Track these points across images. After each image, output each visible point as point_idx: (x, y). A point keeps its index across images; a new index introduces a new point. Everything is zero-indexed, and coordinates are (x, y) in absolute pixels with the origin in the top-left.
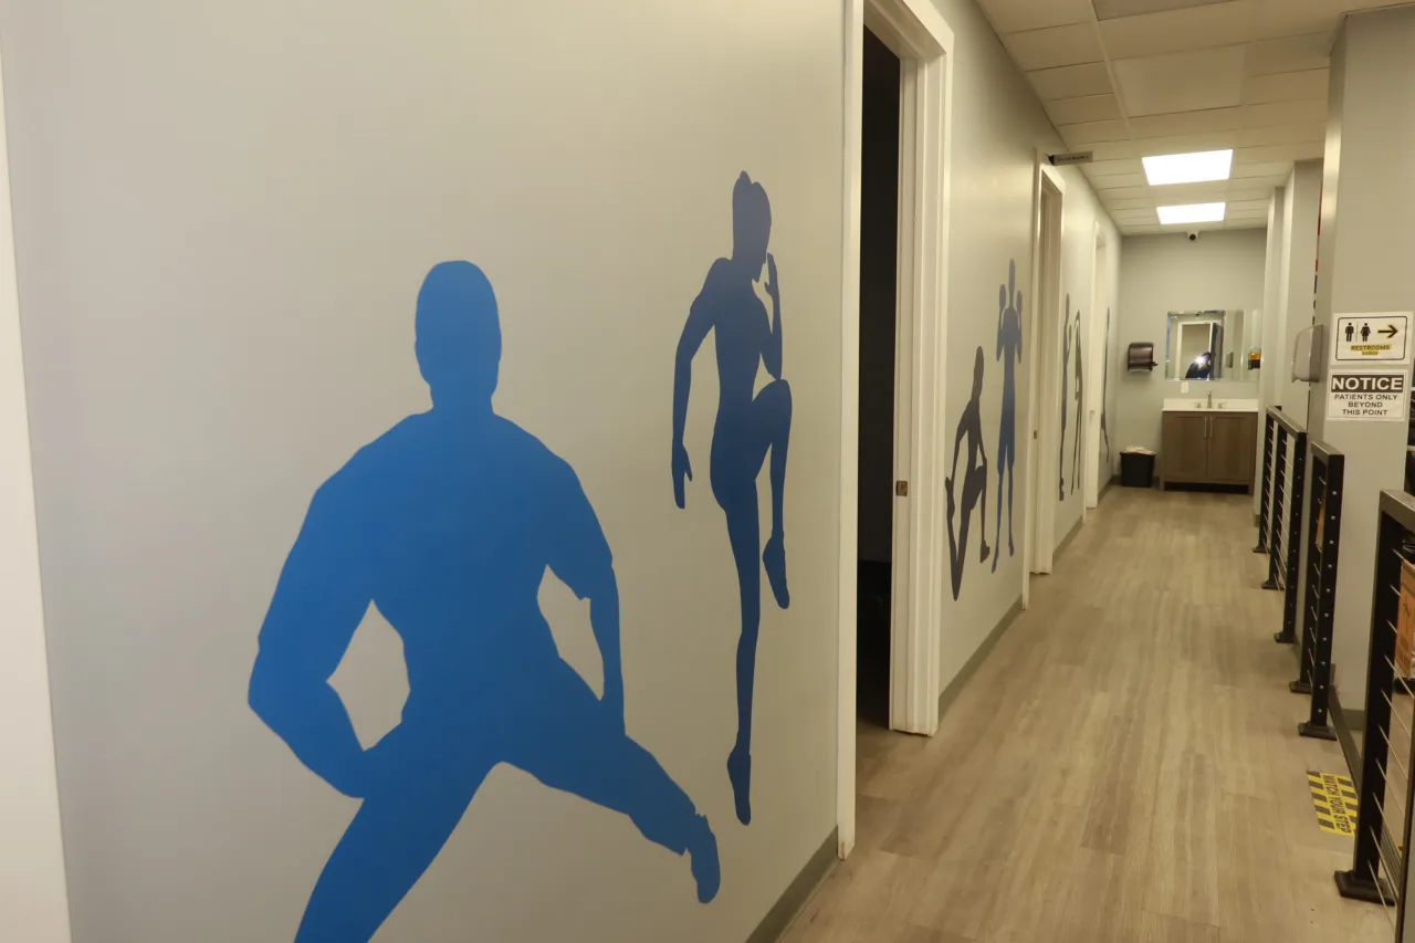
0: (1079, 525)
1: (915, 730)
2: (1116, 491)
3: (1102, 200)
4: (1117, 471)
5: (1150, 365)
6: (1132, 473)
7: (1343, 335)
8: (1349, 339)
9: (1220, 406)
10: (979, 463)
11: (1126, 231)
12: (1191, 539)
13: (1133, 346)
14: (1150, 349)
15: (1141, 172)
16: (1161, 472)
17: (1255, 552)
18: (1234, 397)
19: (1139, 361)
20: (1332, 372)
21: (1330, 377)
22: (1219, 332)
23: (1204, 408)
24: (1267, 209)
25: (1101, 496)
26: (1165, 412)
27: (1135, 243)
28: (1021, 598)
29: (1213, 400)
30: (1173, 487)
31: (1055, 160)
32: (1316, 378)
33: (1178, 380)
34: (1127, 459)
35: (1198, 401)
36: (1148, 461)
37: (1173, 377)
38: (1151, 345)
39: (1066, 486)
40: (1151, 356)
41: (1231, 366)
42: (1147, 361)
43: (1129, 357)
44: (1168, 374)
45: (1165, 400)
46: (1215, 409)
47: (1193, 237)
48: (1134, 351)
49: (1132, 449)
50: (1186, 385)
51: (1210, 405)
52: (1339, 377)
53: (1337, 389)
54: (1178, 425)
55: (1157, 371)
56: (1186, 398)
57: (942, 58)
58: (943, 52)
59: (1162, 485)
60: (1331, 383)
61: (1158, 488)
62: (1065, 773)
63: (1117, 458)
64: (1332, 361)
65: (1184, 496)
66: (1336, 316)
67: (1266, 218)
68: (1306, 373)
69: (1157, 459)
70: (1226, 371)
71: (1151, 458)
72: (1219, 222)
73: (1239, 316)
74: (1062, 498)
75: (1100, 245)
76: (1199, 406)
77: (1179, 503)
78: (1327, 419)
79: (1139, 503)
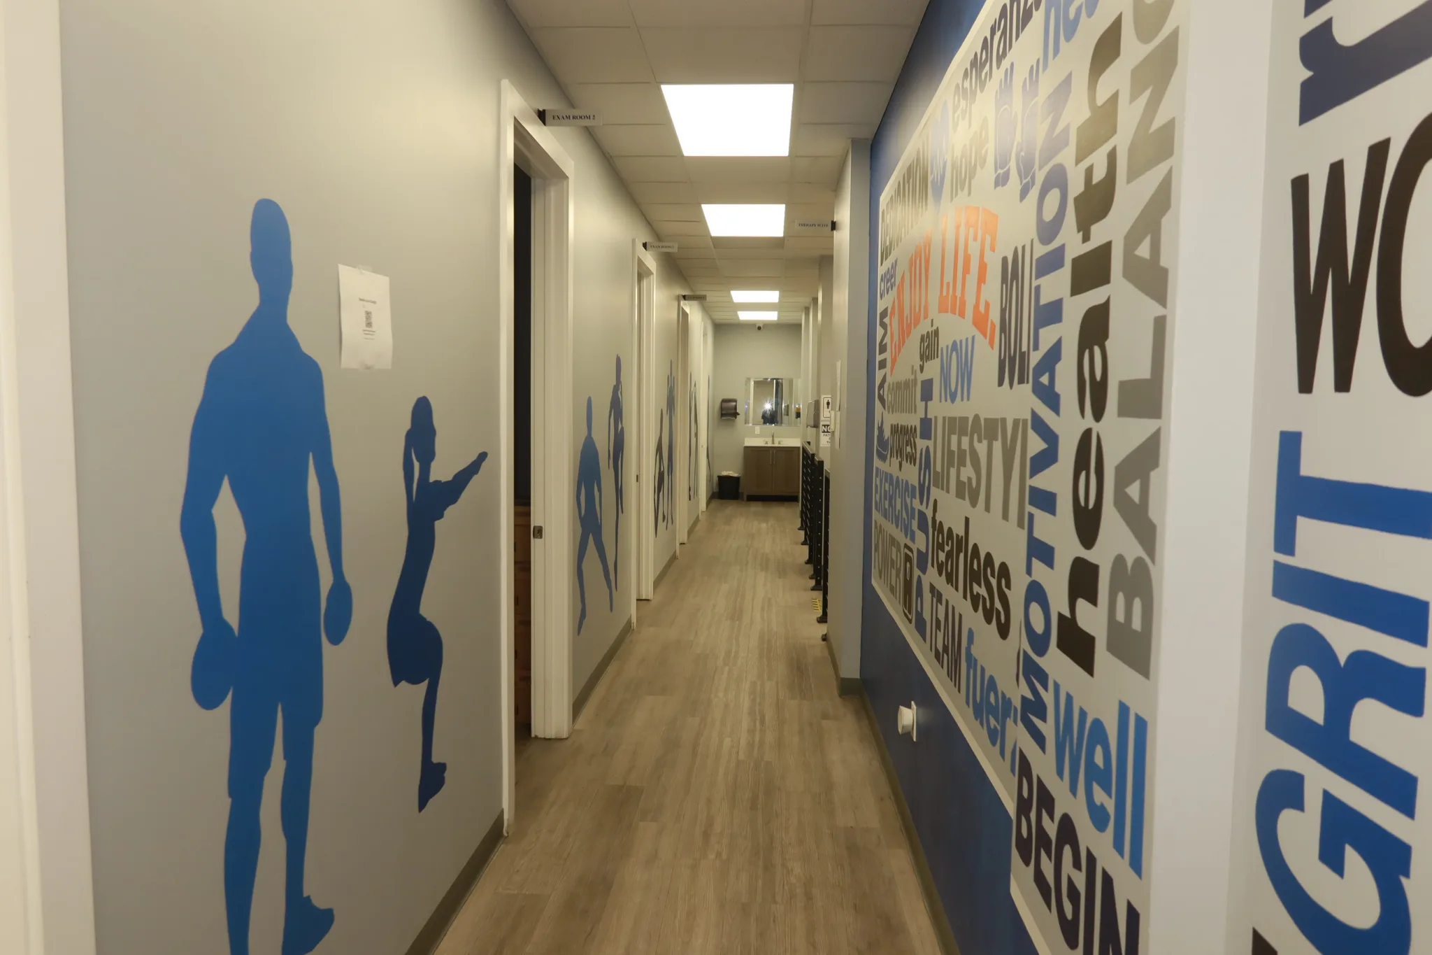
0: (697, 520)
1: (644, 598)
2: (715, 503)
3: (706, 310)
4: (716, 489)
5: (735, 414)
6: (726, 490)
7: (826, 405)
8: (828, 408)
9: (779, 443)
10: (662, 470)
11: (717, 321)
12: (764, 525)
13: (724, 401)
14: (734, 404)
15: (730, 296)
16: (745, 489)
17: (799, 529)
18: (789, 438)
19: (727, 412)
20: (822, 423)
21: (821, 426)
22: (780, 386)
23: (770, 445)
24: (801, 316)
25: (708, 503)
26: (746, 447)
27: (724, 330)
28: (675, 552)
29: (775, 439)
30: (753, 498)
31: (686, 298)
32: (816, 426)
33: (751, 425)
34: (722, 479)
35: (767, 439)
36: (736, 480)
37: (749, 423)
38: (735, 401)
39: (692, 493)
40: (735, 408)
41: (788, 415)
42: (733, 411)
43: (722, 408)
44: (746, 422)
45: (746, 439)
46: (776, 445)
47: (759, 328)
48: (725, 405)
49: (725, 473)
50: (758, 429)
51: (773, 443)
52: (825, 426)
53: (824, 432)
54: (754, 455)
55: (740, 419)
56: (758, 437)
57: (652, 276)
58: (653, 274)
59: (745, 498)
60: (822, 428)
61: (743, 500)
62: (714, 606)
63: (716, 479)
64: (822, 418)
65: (760, 503)
66: (823, 396)
67: (801, 320)
68: (812, 423)
69: (741, 480)
70: (785, 418)
71: (737, 479)
72: (775, 321)
73: (791, 382)
74: (690, 499)
75: (705, 335)
76: (767, 443)
77: (756, 507)
78: (821, 446)
79: (731, 508)
